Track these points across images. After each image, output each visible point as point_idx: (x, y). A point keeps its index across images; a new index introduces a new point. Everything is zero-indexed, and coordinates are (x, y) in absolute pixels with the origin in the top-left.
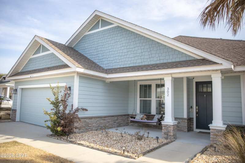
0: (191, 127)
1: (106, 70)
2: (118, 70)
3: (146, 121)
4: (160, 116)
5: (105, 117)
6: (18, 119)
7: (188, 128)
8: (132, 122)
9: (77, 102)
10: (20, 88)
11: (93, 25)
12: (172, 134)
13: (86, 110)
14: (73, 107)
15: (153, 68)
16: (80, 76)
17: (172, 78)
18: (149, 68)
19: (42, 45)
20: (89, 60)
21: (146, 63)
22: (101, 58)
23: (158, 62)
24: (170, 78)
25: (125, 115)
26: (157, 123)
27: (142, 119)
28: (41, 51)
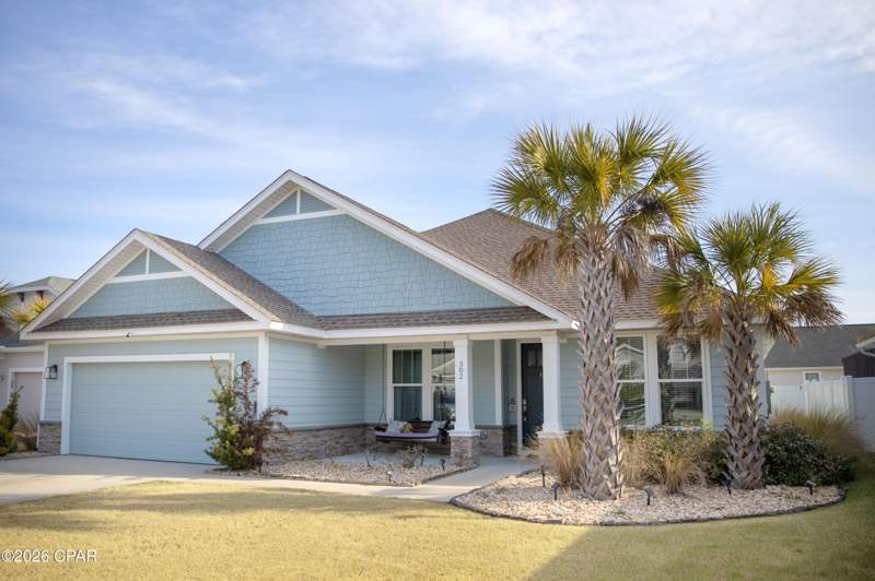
0: (511, 447)
1: (319, 319)
2: (350, 320)
3: (411, 435)
4: (444, 423)
5: (318, 430)
6: (65, 447)
7: (504, 449)
8: (380, 439)
9: (266, 395)
10: (69, 364)
11: (277, 204)
12: (470, 455)
13: (285, 413)
14: (258, 408)
15: (430, 321)
16: (270, 338)
17: (469, 341)
18: (422, 321)
19: (151, 251)
20: (271, 291)
21: (415, 309)
22: (303, 288)
23: (441, 308)
24: (466, 342)
25: (358, 426)
26: (437, 437)
27: (402, 432)
28: (147, 266)
